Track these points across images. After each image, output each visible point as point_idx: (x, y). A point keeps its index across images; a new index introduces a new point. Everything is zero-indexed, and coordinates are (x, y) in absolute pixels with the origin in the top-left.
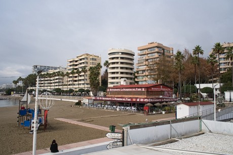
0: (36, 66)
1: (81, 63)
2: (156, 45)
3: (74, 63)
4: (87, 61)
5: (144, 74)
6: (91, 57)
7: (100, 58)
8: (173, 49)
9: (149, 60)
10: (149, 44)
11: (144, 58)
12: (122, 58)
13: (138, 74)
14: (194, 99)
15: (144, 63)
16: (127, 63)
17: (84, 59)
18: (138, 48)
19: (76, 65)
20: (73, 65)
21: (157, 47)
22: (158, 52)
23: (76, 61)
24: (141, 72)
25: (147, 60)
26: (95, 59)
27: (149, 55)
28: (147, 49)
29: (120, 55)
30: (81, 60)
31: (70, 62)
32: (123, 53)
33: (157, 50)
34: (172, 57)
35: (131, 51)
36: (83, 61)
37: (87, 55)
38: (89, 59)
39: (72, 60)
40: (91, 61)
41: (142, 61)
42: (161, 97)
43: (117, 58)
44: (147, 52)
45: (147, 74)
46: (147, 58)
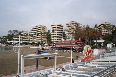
0: (11, 30)
1: (38, 30)
2: (74, 22)
3: (34, 30)
4: (41, 29)
5: (69, 35)
6: (43, 27)
7: (47, 27)
8: (81, 24)
9: (71, 29)
10: (71, 22)
11: (69, 28)
12: (58, 28)
13: (66, 35)
14: (94, 47)
15: (69, 31)
16: (60, 30)
17: (39, 28)
18: (66, 23)
19: (35, 31)
20: (34, 31)
21: (75, 23)
22: (75, 26)
23: (35, 29)
24: (67, 34)
25: (70, 29)
26: (45, 28)
27: (71, 27)
28: (70, 24)
29: (57, 27)
30: (38, 28)
31: (32, 29)
32: (58, 26)
33: (75, 25)
34: (81, 28)
35: (62, 25)
36: (39, 29)
37: (41, 26)
38: (42, 28)
39: (33, 28)
40: (43, 29)
41: (68, 30)
42: (81, 46)
43: (56, 28)
44: (70, 26)
45: (70, 35)
46: (70, 28)
